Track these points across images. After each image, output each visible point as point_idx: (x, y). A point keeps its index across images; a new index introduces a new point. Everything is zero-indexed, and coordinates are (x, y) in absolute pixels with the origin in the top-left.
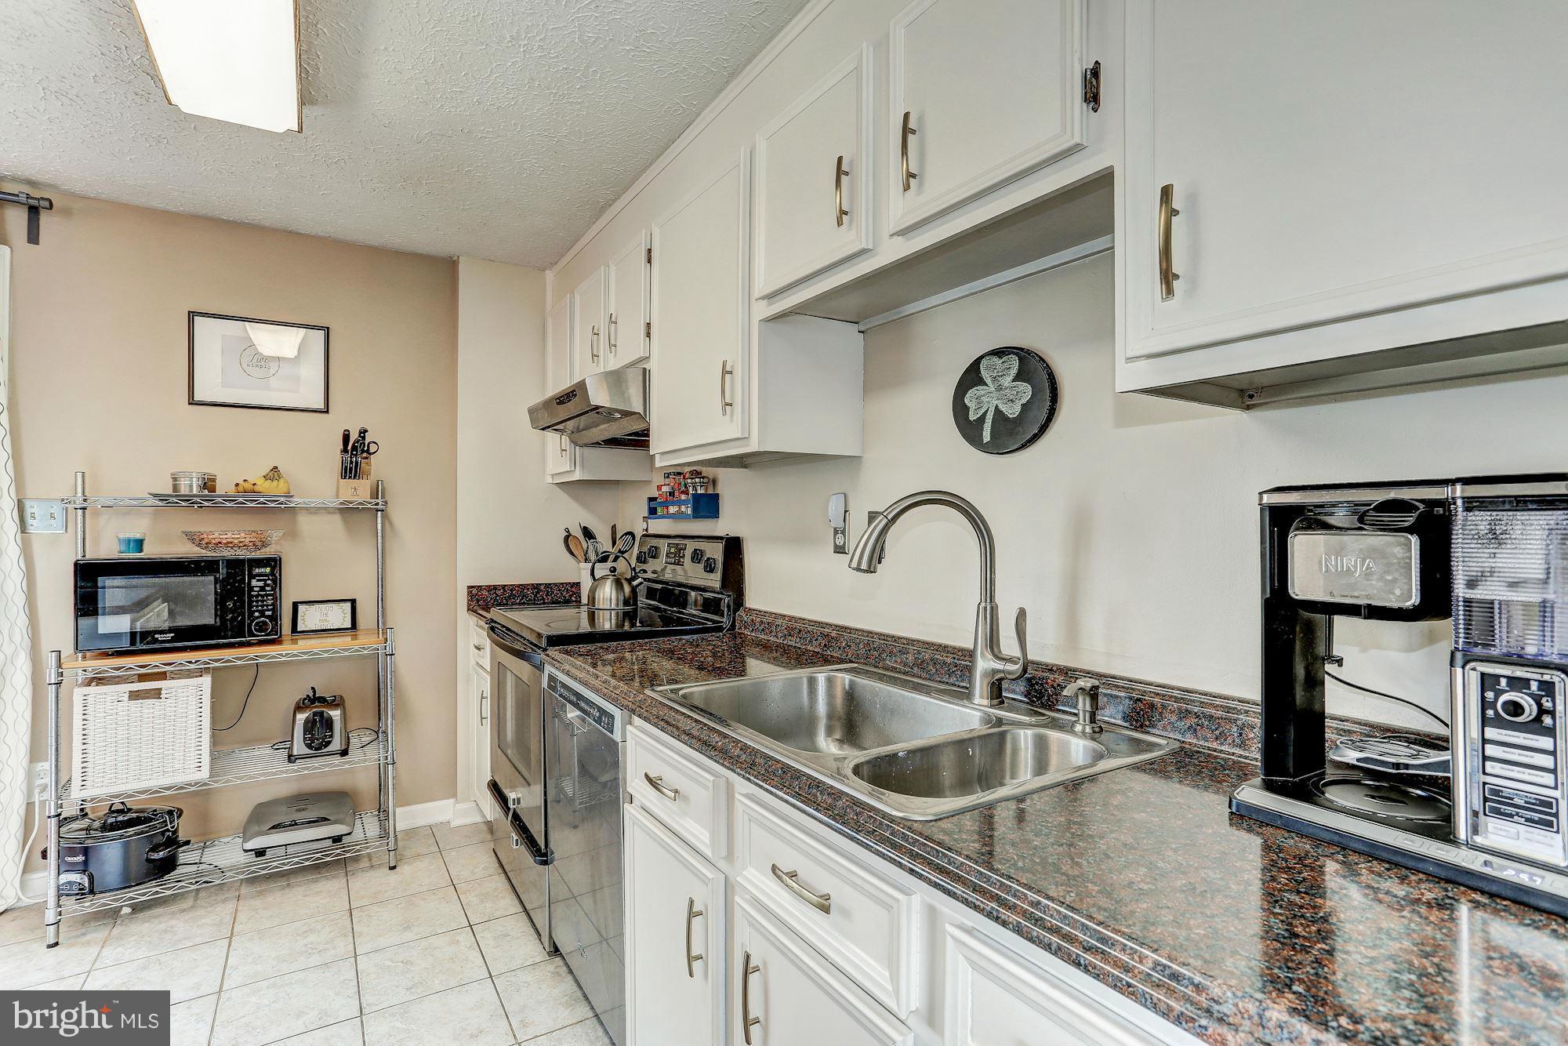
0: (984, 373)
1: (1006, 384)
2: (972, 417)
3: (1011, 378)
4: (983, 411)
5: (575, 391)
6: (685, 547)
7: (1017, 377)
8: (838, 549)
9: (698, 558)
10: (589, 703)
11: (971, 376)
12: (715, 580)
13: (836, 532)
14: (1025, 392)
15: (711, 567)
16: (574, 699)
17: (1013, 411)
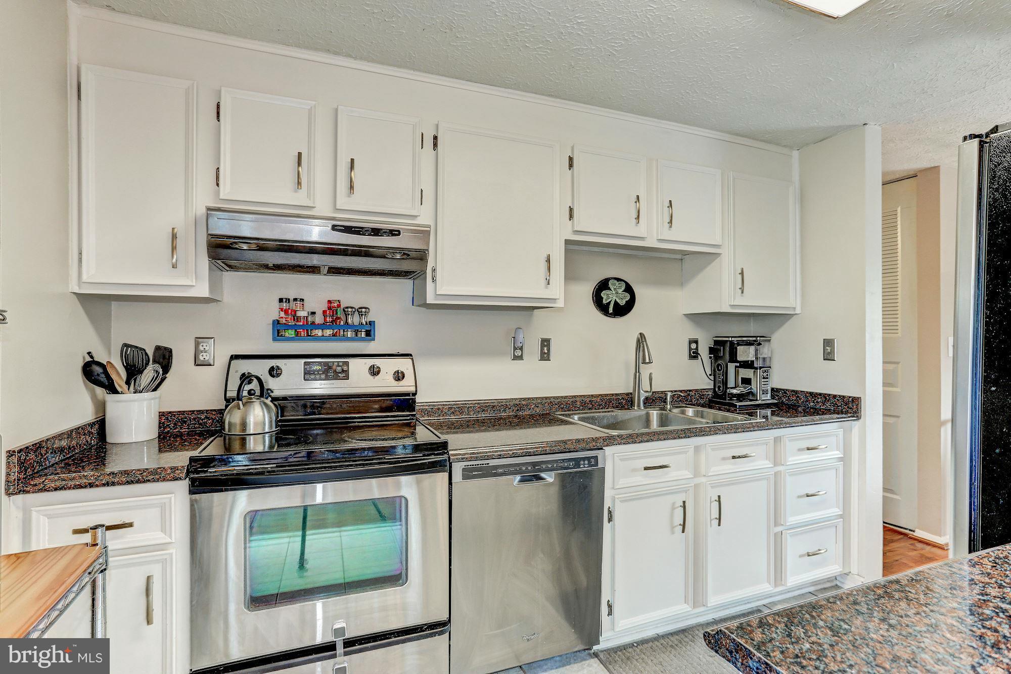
0: (610, 285)
1: (620, 292)
2: (604, 302)
3: (622, 290)
4: (610, 300)
5: (399, 231)
6: (347, 364)
7: (624, 291)
8: (516, 358)
9: (375, 371)
10: (556, 461)
11: (603, 285)
12: (406, 386)
13: (515, 349)
14: (628, 297)
15: (399, 376)
16: (529, 468)
17: (622, 303)
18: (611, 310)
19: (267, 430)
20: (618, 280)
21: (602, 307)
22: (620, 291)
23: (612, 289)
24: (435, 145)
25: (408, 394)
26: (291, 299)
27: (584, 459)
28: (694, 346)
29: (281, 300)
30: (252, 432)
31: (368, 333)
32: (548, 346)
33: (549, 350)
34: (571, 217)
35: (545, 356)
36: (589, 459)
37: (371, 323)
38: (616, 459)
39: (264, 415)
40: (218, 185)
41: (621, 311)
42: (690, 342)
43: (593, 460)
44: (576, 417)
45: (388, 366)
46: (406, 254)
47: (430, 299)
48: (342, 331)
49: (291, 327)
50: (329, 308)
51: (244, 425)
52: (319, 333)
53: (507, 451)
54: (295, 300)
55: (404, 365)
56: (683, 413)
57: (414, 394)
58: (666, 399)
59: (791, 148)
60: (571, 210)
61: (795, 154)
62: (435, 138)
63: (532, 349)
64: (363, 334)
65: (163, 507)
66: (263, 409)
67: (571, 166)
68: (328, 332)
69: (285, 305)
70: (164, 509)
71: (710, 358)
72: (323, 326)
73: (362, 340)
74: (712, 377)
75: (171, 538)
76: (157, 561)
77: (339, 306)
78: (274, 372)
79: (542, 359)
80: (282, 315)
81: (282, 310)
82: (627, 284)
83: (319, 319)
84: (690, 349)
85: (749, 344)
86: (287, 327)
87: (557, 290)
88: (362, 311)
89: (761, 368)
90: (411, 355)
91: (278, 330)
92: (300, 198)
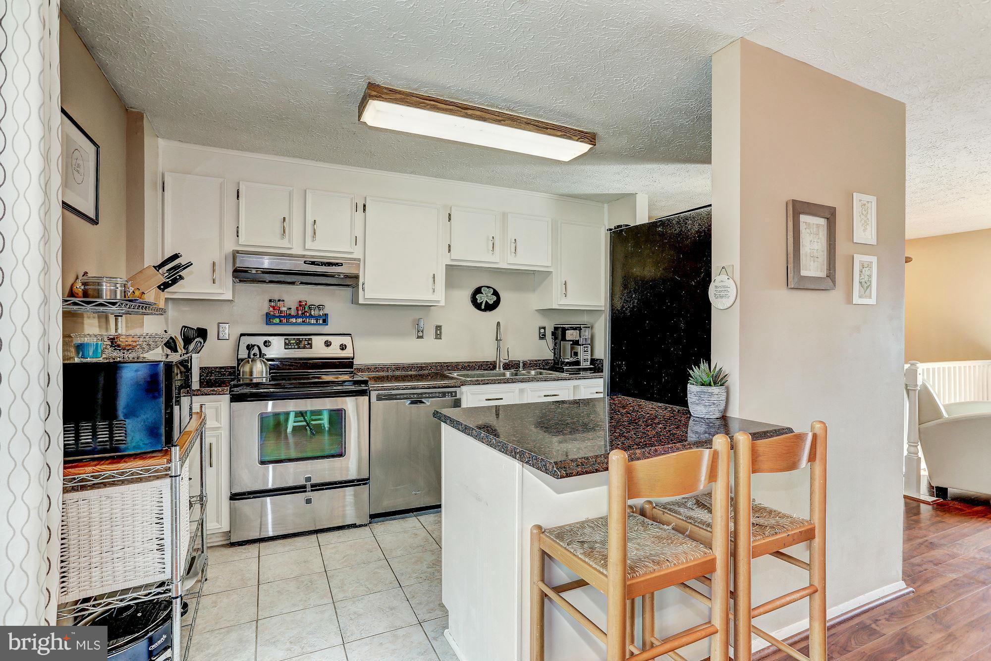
0: (482, 291)
2: (478, 301)
4: (482, 300)
5: (342, 264)
6: (310, 339)
7: (492, 294)
8: (419, 337)
9: (328, 344)
10: (432, 393)
11: (478, 291)
12: (348, 353)
13: (418, 331)
14: (495, 298)
15: (343, 347)
16: (415, 396)
17: (491, 302)
18: (483, 307)
19: (264, 376)
20: (488, 287)
21: (477, 306)
22: (489, 295)
23: (484, 293)
24: (364, 210)
25: (349, 359)
26: (277, 300)
27: (448, 392)
28: (542, 331)
29: (270, 301)
30: (255, 377)
31: (324, 321)
32: (440, 330)
33: (441, 333)
34: (449, 251)
35: (438, 336)
36: (451, 393)
37: (326, 315)
38: (468, 393)
39: (262, 367)
40: (238, 236)
41: (490, 307)
42: (540, 328)
43: (454, 393)
44: (455, 374)
45: (336, 341)
46: (347, 277)
47: (361, 301)
48: (308, 319)
49: (277, 317)
50: (300, 306)
51: (251, 373)
52: (294, 320)
53: (402, 386)
54: (279, 301)
55: (346, 340)
56: (529, 373)
57: (353, 359)
58: (519, 365)
59: (603, 202)
60: (449, 246)
61: (606, 205)
62: (364, 206)
63: (430, 332)
64: (321, 322)
65: (217, 409)
66: (262, 364)
67: (450, 219)
68: (300, 320)
69: (273, 304)
70: (217, 410)
71: (552, 338)
72: (297, 317)
73: (320, 324)
74: (553, 351)
75: (221, 424)
76: (214, 436)
77: (306, 304)
78: (267, 344)
79: (436, 338)
80: (271, 309)
81: (271, 306)
82: (494, 290)
83: (293, 312)
84: (540, 333)
85: (575, 329)
86: (275, 317)
87: (439, 295)
88: (320, 307)
89: (583, 345)
90: (351, 335)
91: (269, 319)
92: (284, 243)
